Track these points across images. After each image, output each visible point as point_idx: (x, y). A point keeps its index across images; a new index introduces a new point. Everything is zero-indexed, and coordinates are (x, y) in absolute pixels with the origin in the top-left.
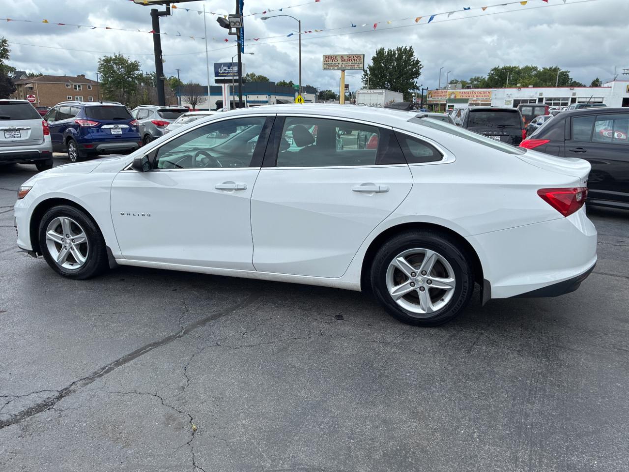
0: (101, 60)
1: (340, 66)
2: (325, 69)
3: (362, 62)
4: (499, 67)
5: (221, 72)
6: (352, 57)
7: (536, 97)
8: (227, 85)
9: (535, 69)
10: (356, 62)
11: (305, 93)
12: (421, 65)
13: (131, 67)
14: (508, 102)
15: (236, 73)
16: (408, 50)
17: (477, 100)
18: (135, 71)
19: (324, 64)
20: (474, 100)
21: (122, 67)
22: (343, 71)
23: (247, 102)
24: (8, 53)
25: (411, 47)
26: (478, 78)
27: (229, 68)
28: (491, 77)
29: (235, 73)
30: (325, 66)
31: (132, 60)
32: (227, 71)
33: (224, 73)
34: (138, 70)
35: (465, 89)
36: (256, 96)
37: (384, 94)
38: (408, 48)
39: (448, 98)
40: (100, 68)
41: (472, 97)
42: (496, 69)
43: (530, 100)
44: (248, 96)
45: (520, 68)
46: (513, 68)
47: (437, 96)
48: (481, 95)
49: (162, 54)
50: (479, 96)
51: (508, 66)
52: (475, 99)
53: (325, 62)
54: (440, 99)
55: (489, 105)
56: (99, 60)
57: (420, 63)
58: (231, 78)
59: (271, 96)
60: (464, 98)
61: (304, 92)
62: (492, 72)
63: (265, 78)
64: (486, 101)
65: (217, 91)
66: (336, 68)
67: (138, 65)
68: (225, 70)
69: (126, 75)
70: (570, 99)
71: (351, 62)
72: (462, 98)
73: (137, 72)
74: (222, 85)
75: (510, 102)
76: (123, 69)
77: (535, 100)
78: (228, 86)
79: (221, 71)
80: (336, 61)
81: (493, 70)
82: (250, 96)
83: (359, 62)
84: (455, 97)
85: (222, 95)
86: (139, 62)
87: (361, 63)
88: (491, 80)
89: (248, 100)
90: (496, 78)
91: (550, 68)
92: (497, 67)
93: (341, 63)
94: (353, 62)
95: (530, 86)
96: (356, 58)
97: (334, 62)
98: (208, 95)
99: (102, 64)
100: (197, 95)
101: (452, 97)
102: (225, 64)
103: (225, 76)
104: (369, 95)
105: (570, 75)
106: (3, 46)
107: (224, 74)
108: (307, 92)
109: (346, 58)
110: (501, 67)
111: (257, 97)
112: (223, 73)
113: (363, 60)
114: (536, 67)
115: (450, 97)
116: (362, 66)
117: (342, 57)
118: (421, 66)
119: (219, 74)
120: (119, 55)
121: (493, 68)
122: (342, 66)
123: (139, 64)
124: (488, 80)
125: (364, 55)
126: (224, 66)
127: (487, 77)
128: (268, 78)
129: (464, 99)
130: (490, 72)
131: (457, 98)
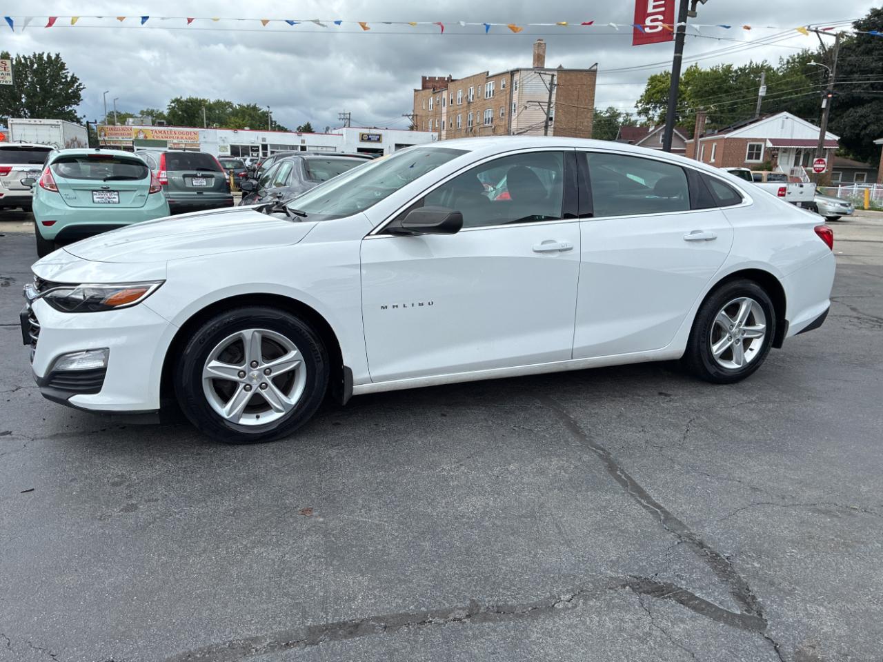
4: (181, 98)
7: (259, 143)
9: (229, 104)
12: (80, 84)
14: (223, 148)
16: (53, 58)
17: (179, 144)
20: (176, 144)
25: (58, 56)
26: (153, 111)
28: (173, 111)
35: (156, 126)
37: (61, 127)
38: (53, 57)
39: (134, 138)
41: (172, 139)
42: (177, 101)
43: (252, 147)
45: (211, 103)
46: (201, 101)
47: (116, 134)
48: (184, 137)
50: (182, 138)
51: (194, 98)
52: (175, 141)
54: (120, 139)
55: (199, 150)
57: (79, 82)
60: (158, 139)
62: (173, 105)
64: (193, 145)
70: (299, 148)
72: (156, 139)
75: (225, 148)
77: (258, 147)
81: (173, 102)
83: (4, 72)
84: (146, 137)
87: (8, 75)
88: (174, 116)
90: (180, 113)
91: (248, 106)
92: (179, 98)
95: (246, 128)
101: (141, 137)
105: (272, 117)
110: (184, 99)
114: (230, 103)
115: (137, 137)
118: (81, 87)
121: (173, 99)
124: (169, 115)
127: (166, 112)
129: (159, 141)
130: (169, 104)
131: (148, 139)
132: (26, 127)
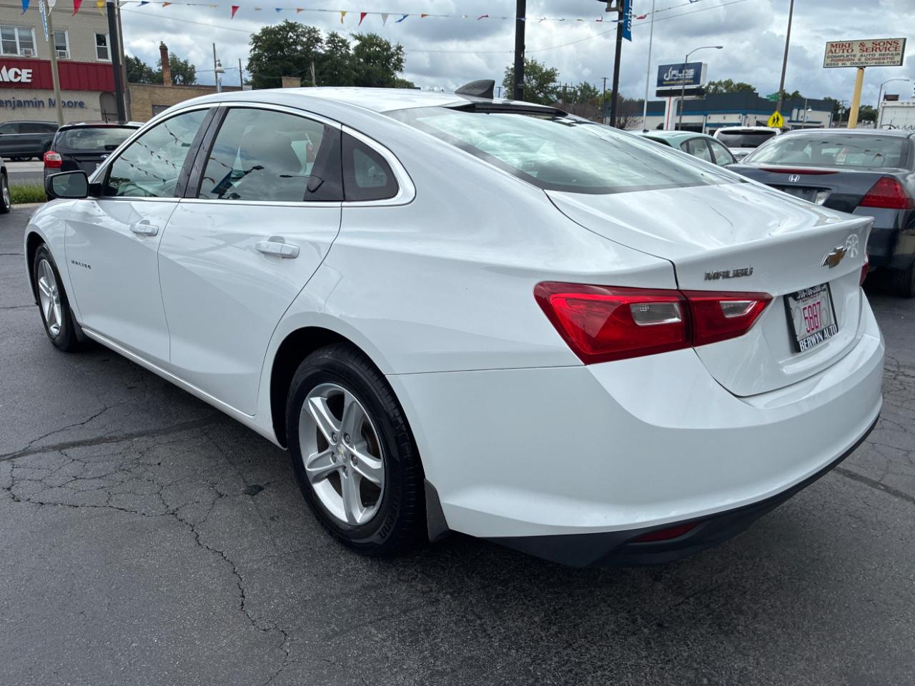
0: (508, 69)
1: (856, 61)
2: (827, 66)
3: (901, 52)
5: (668, 79)
6: (882, 44)
8: (673, 99)
10: (888, 52)
11: (810, 110)
13: (546, 77)
15: (691, 79)
18: (549, 82)
19: (827, 57)
21: (534, 78)
22: (861, 68)
23: (707, 125)
24: (402, 64)
27: (680, 72)
29: (688, 79)
30: (829, 61)
31: (547, 67)
32: (676, 78)
33: (673, 80)
34: (554, 81)
36: (722, 116)
40: (506, 81)
44: (708, 116)
49: (525, 50)
53: (830, 54)
56: (506, 70)
58: (680, 87)
59: (749, 115)
61: (808, 109)
63: (749, 87)
65: (657, 109)
66: (848, 64)
67: (555, 75)
68: (674, 75)
69: (537, 89)
71: (877, 54)
73: (552, 85)
74: (666, 99)
76: (534, 81)
78: (676, 100)
79: (667, 77)
80: (850, 51)
82: (712, 116)
83: (894, 53)
85: (663, 115)
86: (556, 70)
87: (898, 54)
89: (709, 122)
93: (858, 55)
94: (883, 52)
96: (889, 46)
97: (846, 54)
98: (642, 115)
99: (509, 75)
100: (626, 116)
102: (675, 67)
103: (673, 85)
104: (905, 110)
106: (398, 54)
107: (672, 82)
108: (813, 109)
109: (869, 45)
111: (724, 118)
112: (670, 80)
113: (901, 49)
116: (899, 60)
117: (862, 44)
119: (664, 83)
120: (532, 61)
122: (859, 60)
123: (557, 72)
125: (905, 40)
126: (673, 70)
128: (753, 86)
132: (897, 110)
